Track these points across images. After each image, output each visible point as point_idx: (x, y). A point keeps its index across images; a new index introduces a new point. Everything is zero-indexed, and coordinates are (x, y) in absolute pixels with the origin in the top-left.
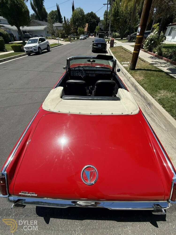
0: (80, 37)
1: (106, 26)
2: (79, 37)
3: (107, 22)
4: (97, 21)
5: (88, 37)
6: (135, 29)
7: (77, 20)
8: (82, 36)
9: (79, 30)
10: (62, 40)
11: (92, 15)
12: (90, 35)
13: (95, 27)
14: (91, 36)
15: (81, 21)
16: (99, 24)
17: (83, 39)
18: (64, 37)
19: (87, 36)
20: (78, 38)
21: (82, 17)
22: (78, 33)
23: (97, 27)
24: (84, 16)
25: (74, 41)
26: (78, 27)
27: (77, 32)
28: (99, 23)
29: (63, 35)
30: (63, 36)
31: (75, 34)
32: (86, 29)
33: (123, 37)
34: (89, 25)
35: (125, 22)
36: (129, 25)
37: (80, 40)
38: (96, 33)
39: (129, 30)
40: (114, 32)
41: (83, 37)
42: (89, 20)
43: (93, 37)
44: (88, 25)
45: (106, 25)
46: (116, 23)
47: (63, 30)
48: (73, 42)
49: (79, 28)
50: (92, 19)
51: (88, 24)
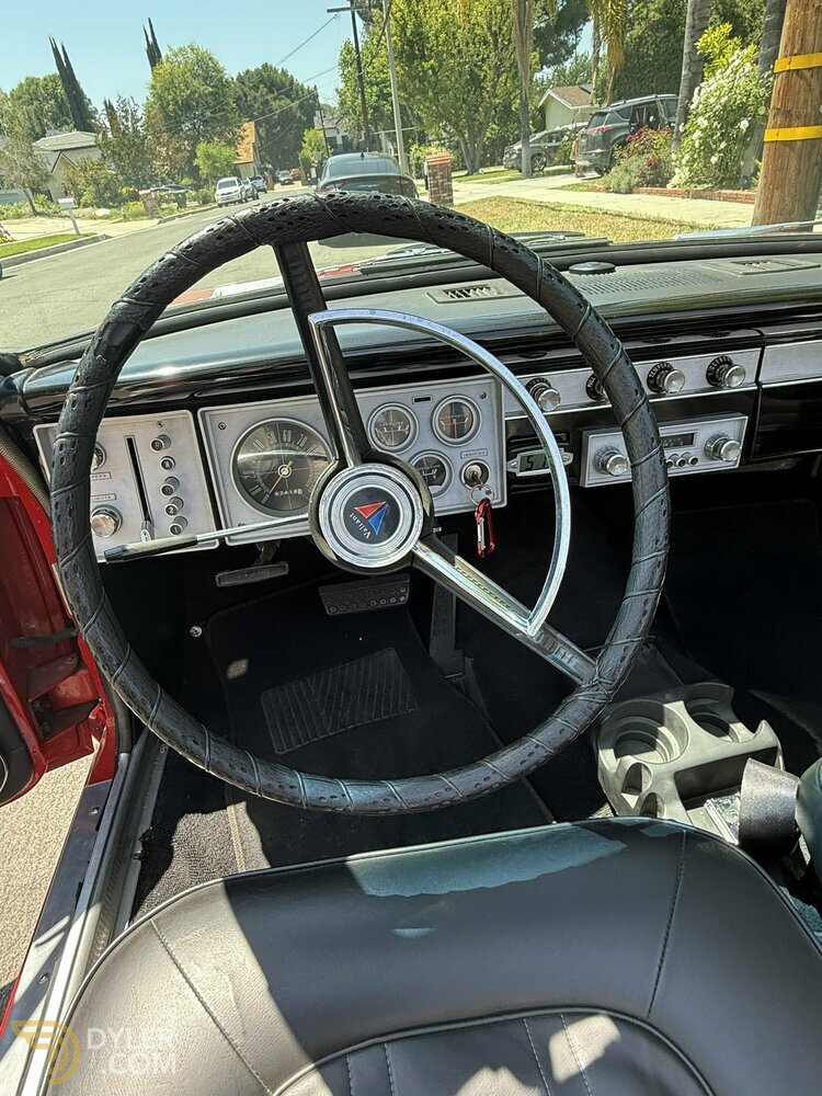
0: (219, 192)
1: (366, 116)
2: (210, 193)
3: (363, 95)
4: (301, 106)
5: (265, 191)
6: (533, 118)
7: (187, 107)
8: (233, 183)
9: (208, 156)
10: (100, 218)
11: (271, 82)
12: (276, 180)
13: (300, 138)
14: (283, 184)
15: (208, 114)
16: (316, 119)
17: (240, 202)
18: (108, 197)
19: (260, 183)
20: (206, 200)
21: (211, 93)
22: (204, 171)
23: (308, 135)
24: (222, 85)
25: (180, 216)
26: (195, 141)
27: (194, 172)
28: (317, 112)
29: (107, 188)
30: (108, 195)
31: (186, 181)
32: (246, 152)
33: (477, 163)
34: (262, 132)
35: (475, 81)
36: (496, 96)
37: (220, 206)
38: (307, 165)
39: (498, 125)
40: (416, 146)
41: (237, 188)
42: (256, 105)
43: (298, 186)
44: (257, 131)
45: (366, 114)
46: (424, 93)
47: (100, 166)
48: (174, 218)
49: (202, 147)
50: (275, 99)
51: (252, 123)
